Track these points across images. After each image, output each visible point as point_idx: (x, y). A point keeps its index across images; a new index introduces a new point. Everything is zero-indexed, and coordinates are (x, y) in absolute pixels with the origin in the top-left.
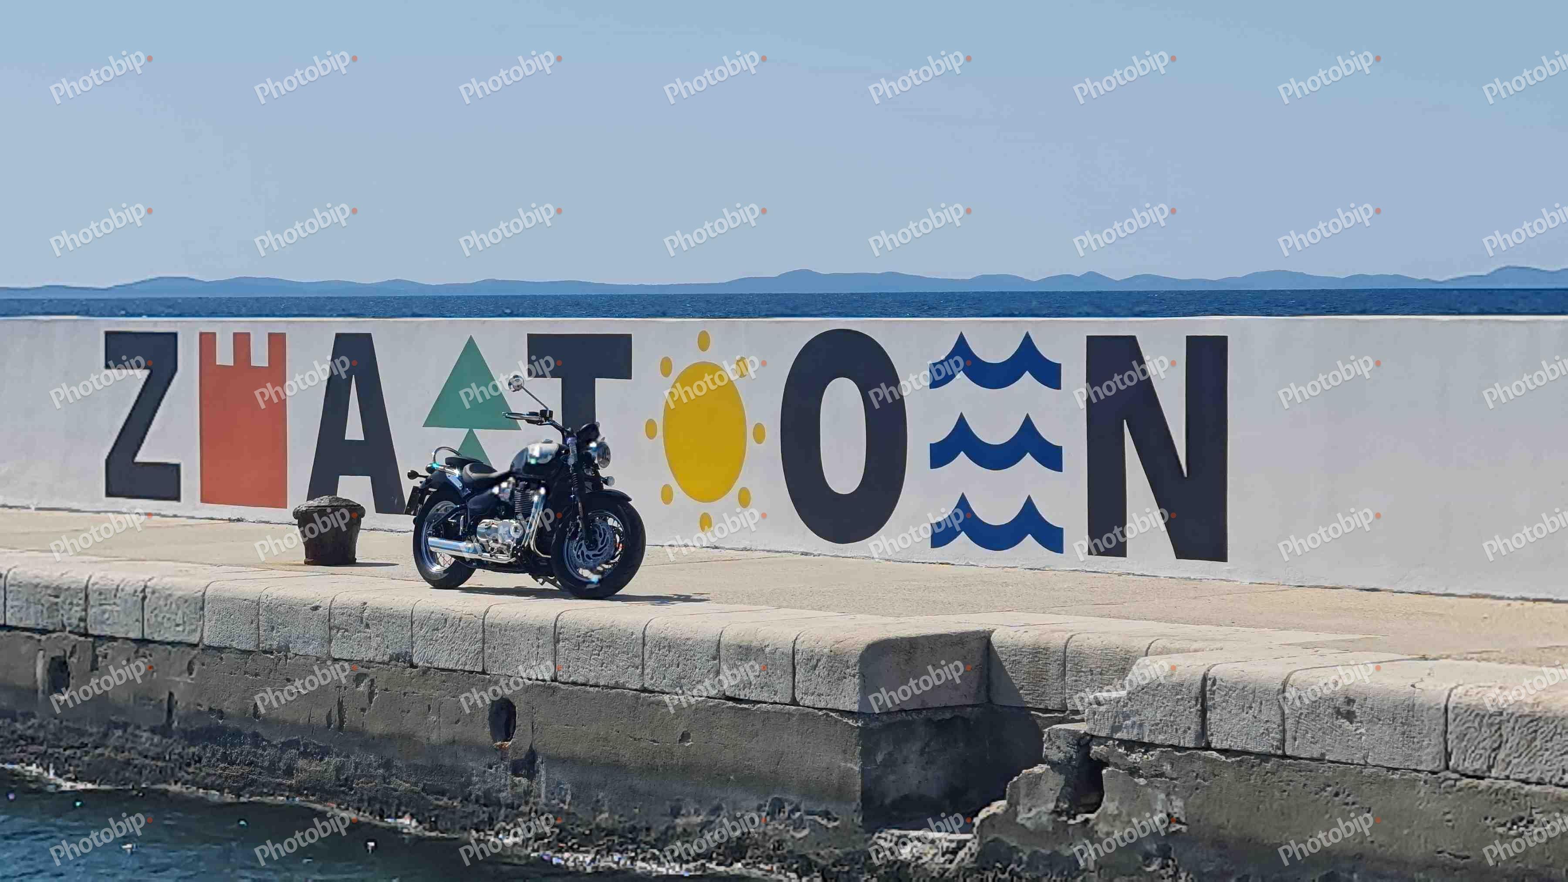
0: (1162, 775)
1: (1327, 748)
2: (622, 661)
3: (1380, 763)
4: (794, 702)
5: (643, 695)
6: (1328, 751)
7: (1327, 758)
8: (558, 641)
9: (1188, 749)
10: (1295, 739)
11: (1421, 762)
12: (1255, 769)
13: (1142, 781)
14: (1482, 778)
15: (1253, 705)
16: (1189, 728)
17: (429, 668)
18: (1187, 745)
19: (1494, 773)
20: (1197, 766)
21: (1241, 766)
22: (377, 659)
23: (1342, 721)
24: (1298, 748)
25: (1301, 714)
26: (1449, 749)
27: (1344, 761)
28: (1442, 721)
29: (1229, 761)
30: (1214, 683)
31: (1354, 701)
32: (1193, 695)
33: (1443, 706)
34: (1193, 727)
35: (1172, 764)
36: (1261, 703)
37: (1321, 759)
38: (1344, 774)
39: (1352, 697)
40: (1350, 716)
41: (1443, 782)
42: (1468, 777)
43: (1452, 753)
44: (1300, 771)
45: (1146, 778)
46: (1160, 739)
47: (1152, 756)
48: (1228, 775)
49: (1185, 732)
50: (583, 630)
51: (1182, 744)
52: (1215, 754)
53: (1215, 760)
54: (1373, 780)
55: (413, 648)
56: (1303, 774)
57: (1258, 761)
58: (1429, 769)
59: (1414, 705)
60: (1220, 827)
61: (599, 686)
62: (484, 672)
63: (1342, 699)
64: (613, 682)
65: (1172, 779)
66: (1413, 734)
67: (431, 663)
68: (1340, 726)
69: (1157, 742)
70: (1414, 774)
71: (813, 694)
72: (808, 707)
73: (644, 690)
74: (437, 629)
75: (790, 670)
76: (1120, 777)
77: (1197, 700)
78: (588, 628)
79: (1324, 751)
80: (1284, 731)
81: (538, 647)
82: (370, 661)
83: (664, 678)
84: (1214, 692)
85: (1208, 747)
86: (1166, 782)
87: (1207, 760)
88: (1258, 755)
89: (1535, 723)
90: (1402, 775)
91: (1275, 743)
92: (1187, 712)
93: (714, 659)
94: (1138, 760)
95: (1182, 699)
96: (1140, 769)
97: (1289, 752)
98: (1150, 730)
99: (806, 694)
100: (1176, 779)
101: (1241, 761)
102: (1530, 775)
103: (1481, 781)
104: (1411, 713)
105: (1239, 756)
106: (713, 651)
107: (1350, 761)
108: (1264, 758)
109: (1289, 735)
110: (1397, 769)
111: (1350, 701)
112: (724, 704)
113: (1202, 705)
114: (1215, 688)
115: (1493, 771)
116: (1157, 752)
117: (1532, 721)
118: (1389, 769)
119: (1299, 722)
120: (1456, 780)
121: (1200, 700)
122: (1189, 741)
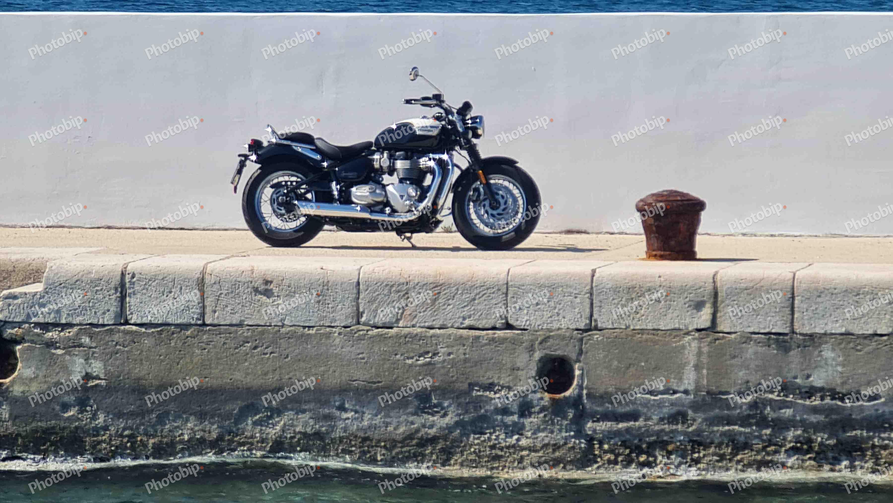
0: (80, 345)
1: (246, 316)
3: (296, 324)
6: (247, 318)
7: (246, 323)
9: (108, 325)
10: (215, 312)
11: (335, 321)
12: (175, 335)
13: (59, 352)
14: (391, 328)
15: (173, 290)
16: (108, 311)
18: (106, 323)
19: (401, 324)
20: (116, 337)
21: (161, 334)
23: (260, 296)
24: (218, 318)
25: (221, 294)
26: (361, 310)
27: (263, 324)
28: (355, 291)
29: (147, 331)
30: (133, 277)
31: (271, 282)
32: (112, 285)
33: (356, 280)
34: (112, 309)
35: (91, 338)
36: (181, 288)
37: (240, 325)
38: (262, 333)
39: (270, 279)
40: (268, 293)
41: (355, 333)
42: (378, 328)
43: (363, 312)
44: (220, 334)
45: (64, 348)
46: (77, 320)
47: (69, 332)
48: (147, 342)
49: (104, 313)
51: (101, 322)
52: (134, 328)
53: (136, 332)
54: (290, 336)
56: (222, 336)
57: (179, 330)
58: (342, 325)
59: (328, 282)
60: (139, 379)
63: (261, 281)
65: (91, 348)
66: (327, 302)
68: (259, 300)
69: (75, 322)
70: (328, 329)
76: (37, 350)
77: (116, 289)
79: (242, 318)
80: (204, 307)
84: (134, 283)
85: (127, 323)
86: (85, 351)
87: (127, 333)
88: (177, 325)
89: (439, 288)
90: (317, 330)
91: (195, 316)
92: (107, 299)
94: (55, 337)
95: (101, 290)
96: (57, 343)
97: (208, 322)
98: (68, 314)
100: (95, 347)
101: (161, 330)
102: (434, 323)
103: (390, 330)
104: (326, 287)
105: (159, 327)
107: (268, 324)
108: (184, 327)
109: (208, 310)
110: (313, 327)
111: (267, 282)
113: (121, 293)
114: (135, 279)
115: (401, 322)
116: (76, 329)
117: (436, 286)
118: (304, 327)
119: (218, 300)
120: (367, 331)
121: (119, 290)
122: (108, 319)
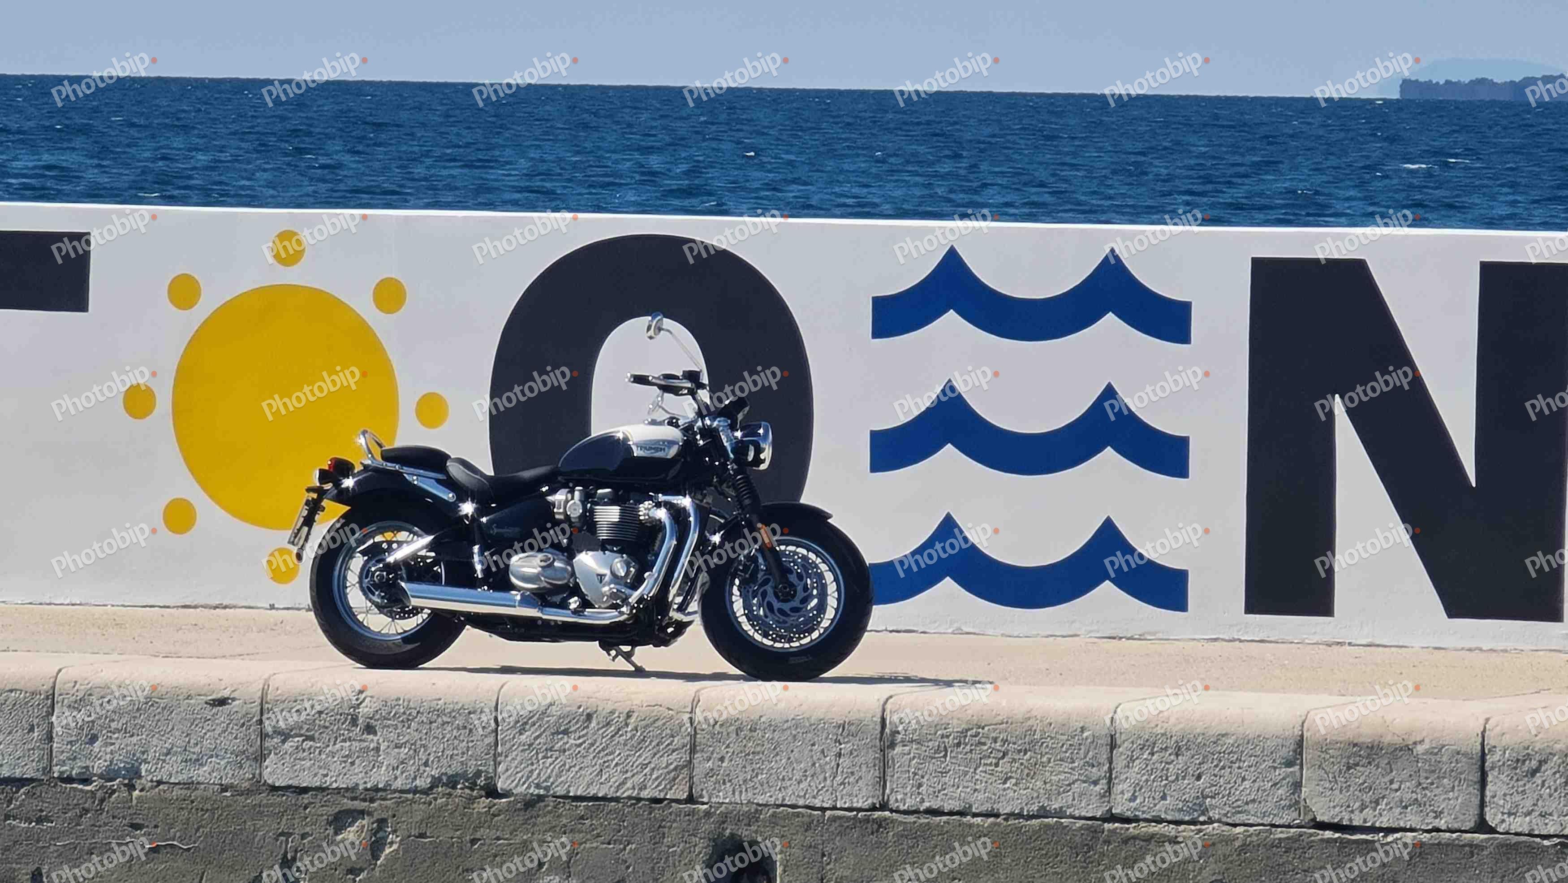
2: (1057, 774)
4: (1482, 826)
5: (1107, 826)
8: (892, 745)
17: (540, 798)
22: (398, 784)
50: (956, 726)
55: (496, 764)
61: (997, 816)
62: (691, 799)
64: (1035, 808)
67: (547, 789)
71: (1529, 813)
72: (1517, 834)
73: (1111, 818)
74: (566, 732)
75: (1476, 776)
78: (968, 722)
81: (839, 755)
82: (376, 789)
83: (1164, 798)
93: (1289, 764)
99: (1510, 814)
106: (1286, 752)
112: (1311, 835)
